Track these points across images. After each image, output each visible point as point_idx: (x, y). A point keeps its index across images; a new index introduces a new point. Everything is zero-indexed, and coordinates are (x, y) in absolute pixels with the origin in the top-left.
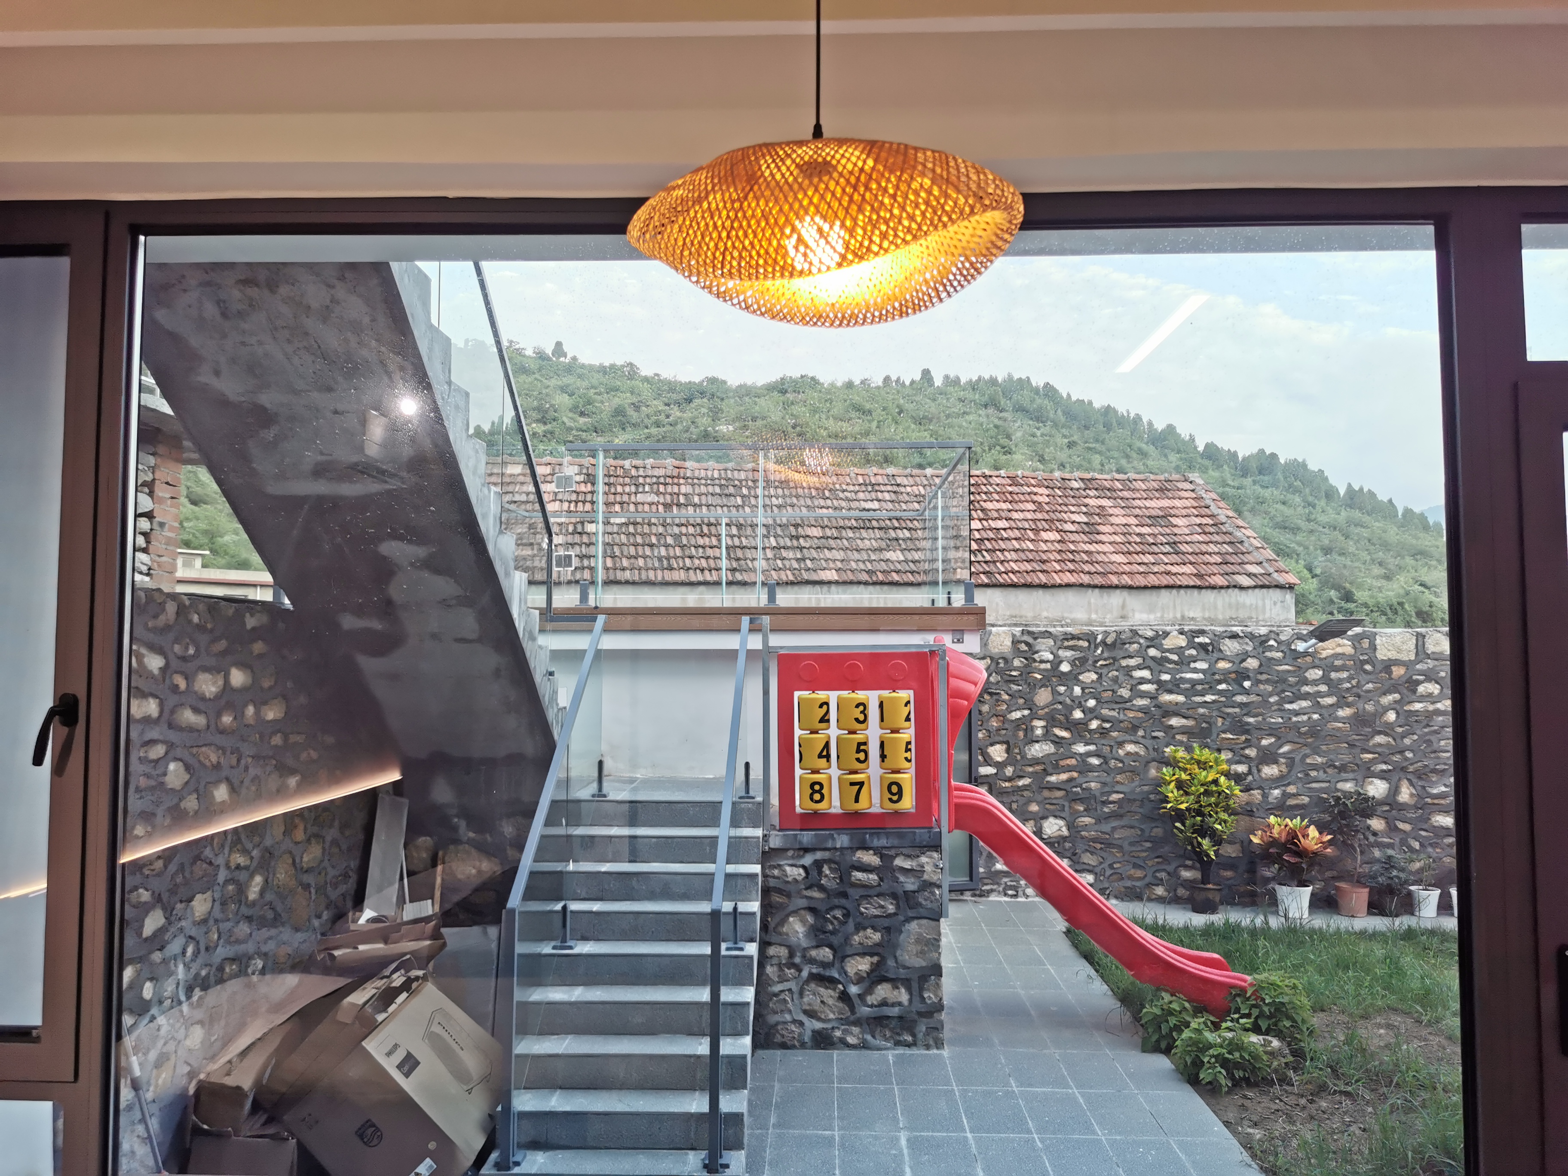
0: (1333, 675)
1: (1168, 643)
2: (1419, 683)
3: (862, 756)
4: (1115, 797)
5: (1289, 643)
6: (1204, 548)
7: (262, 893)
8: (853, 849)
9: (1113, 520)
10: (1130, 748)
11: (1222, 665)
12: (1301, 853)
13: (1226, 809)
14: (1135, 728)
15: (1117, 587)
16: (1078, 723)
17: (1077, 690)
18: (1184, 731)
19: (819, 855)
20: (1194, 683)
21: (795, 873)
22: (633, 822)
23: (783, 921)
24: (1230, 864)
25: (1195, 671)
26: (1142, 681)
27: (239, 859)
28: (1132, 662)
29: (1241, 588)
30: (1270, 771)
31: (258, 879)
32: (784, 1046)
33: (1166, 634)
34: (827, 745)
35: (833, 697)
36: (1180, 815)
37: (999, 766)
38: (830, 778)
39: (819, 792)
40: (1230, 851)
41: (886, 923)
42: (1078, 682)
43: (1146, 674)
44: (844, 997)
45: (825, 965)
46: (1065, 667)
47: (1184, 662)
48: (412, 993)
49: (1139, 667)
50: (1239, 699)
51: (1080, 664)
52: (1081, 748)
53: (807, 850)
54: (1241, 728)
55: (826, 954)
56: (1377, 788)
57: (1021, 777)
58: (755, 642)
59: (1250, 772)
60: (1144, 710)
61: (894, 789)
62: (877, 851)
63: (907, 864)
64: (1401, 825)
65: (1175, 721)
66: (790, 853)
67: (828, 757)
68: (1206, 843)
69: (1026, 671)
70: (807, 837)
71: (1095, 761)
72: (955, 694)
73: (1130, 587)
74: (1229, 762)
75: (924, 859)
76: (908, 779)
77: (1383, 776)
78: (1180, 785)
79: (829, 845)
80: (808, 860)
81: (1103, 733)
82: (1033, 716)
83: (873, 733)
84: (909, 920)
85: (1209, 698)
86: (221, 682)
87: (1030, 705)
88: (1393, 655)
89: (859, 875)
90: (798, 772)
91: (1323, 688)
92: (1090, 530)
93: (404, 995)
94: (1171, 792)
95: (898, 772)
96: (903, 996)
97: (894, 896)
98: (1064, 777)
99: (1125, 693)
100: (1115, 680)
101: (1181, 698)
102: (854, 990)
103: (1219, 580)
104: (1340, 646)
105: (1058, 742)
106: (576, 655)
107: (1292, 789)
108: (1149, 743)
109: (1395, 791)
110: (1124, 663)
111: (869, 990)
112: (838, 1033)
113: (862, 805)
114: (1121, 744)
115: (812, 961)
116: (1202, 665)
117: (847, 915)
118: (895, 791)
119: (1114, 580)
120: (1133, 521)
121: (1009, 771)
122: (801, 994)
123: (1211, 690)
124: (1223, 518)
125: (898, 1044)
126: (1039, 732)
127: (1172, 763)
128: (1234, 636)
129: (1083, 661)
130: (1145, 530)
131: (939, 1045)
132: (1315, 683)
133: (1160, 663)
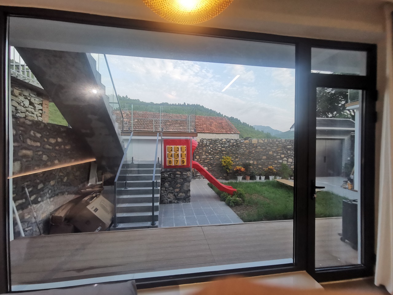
0: (246, 145)
1: (223, 141)
2: (258, 147)
3: (178, 156)
4: (215, 164)
5: (240, 141)
6: (227, 128)
7: (67, 180)
8: (176, 171)
9: (214, 123)
10: (217, 156)
11: (231, 144)
12: (241, 171)
13: (231, 165)
14: (218, 153)
15: (214, 133)
16: (210, 153)
17: (210, 148)
18: (225, 154)
19: (170, 172)
20: (227, 147)
21: (166, 175)
22: (138, 168)
23: (164, 183)
24: (231, 173)
25: (227, 145)
26: (219, 146)
27: (61, 174)
28: (218, 143)
29: (232, 134)
30: (237, 160)
31: (66, 178)
32: (164, 203)
33: (223, 139)
34: (172, 154)
35: (173, 147)
36: (224, 166)
37: (198, 159)
38: (172, 160)
39: (171, 162)
40: (231, 171)
41: (181, 183)
42: (210, 146)
43: (220, 145)
44: (175, 195)
45: (171, 190)
46: (208, 144)
47: (225, 143)
48: (97, 197)
49: (219, 144)
50: (233, 149)
51: (210, 144)
52: (210, 156)
53: (168, 172)
54: (233, 153)
55: (171, 188)
56: (251, 162)
57: (201, 161)
58: (160, 138)
59: (234, 160)
60: (219, 151)
61: (183, 161)
62: (180, 172)
63: (185, 174)
64: (255, 167)
65: (224, 152)
66: (166, 172)
67: (172, 157)
68: (228, 170)
69: (202, 145)
70: (168, 170)
71: (212, 158)
72: (193, 146)
73: (216, 133)
74: (231, 158)
75: (188, 173)
76: (185, 160)
77: (252, 160)
78: (224, 162)
79: (172, 171)
80: (168, 173)
81: (213, 154)
82: (203, 152)
83: (180, 153)
84: (185, 183)
85: (229, 149)
86: (55, 140)
87: (203, 150)
88: (254, 143)
89: (177, 175)
90: (167, 159)
91: (245, 147)
92: (211, 125)
93: (96, 198)
94: (223, 163)
95: (184, 159)
96: (184, 195)
97: (183, 179)
98: (207, 161)
99: (217, 148)
100: (215, 146)
101: (225, 149)
102: (176, 194)
103: (229, 133)
104: (247, 141)
105: (207, 156)
106: (128, 140)
107: (240, 162)
108: (220, 156)
109: (254, 162)
110: (217, 143)
111: (178, 194)
112: (173, 201)
113: (178, 164)
114: (216, 156)
115: (169, 190)
116: (228, 144)
117: (175, 182)
118: (183, 162)
119: (214, 132)
120: (217, 123)
121: (199, 160)
122: (167, 195)
123: (229, 148)
124: (229, 124)
125: (183, 202)
126: (204, 154)
127: (223, 159)
128: (233, 140)
129: (210, 143)
130: (218, 125)
131: (190, 202)
132: (244, 147)
133: (222, 143)
